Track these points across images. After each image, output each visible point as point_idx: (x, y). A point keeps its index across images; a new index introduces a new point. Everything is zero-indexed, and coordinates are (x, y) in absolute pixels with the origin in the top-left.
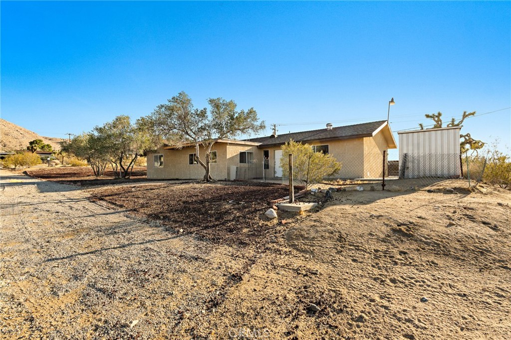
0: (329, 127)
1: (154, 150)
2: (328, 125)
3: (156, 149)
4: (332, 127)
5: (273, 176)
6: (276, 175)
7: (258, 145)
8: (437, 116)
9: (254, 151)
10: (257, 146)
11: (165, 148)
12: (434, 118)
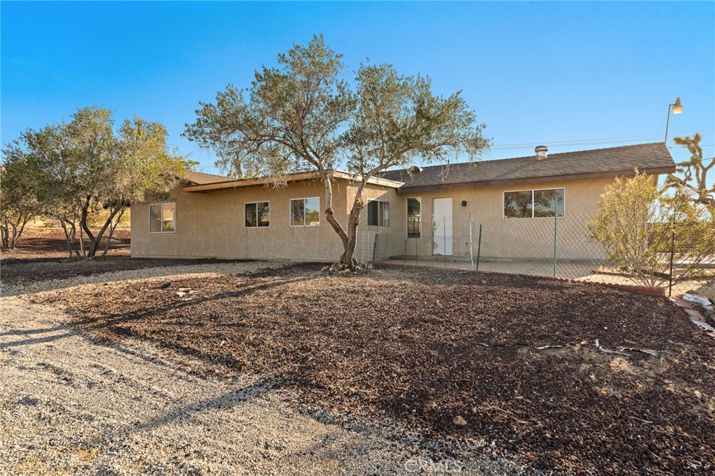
0: (540, 154)
1: (164, 193)
2: (538, 149)
3: (167, 190)
4: (547, 153)
5: (430, 254)
6: (436, 251)
7: (398, 186)
8: (693, 141)
9: (392, 199)
10: (396, 189)
11: (186, 189)
12: (689, 144)
